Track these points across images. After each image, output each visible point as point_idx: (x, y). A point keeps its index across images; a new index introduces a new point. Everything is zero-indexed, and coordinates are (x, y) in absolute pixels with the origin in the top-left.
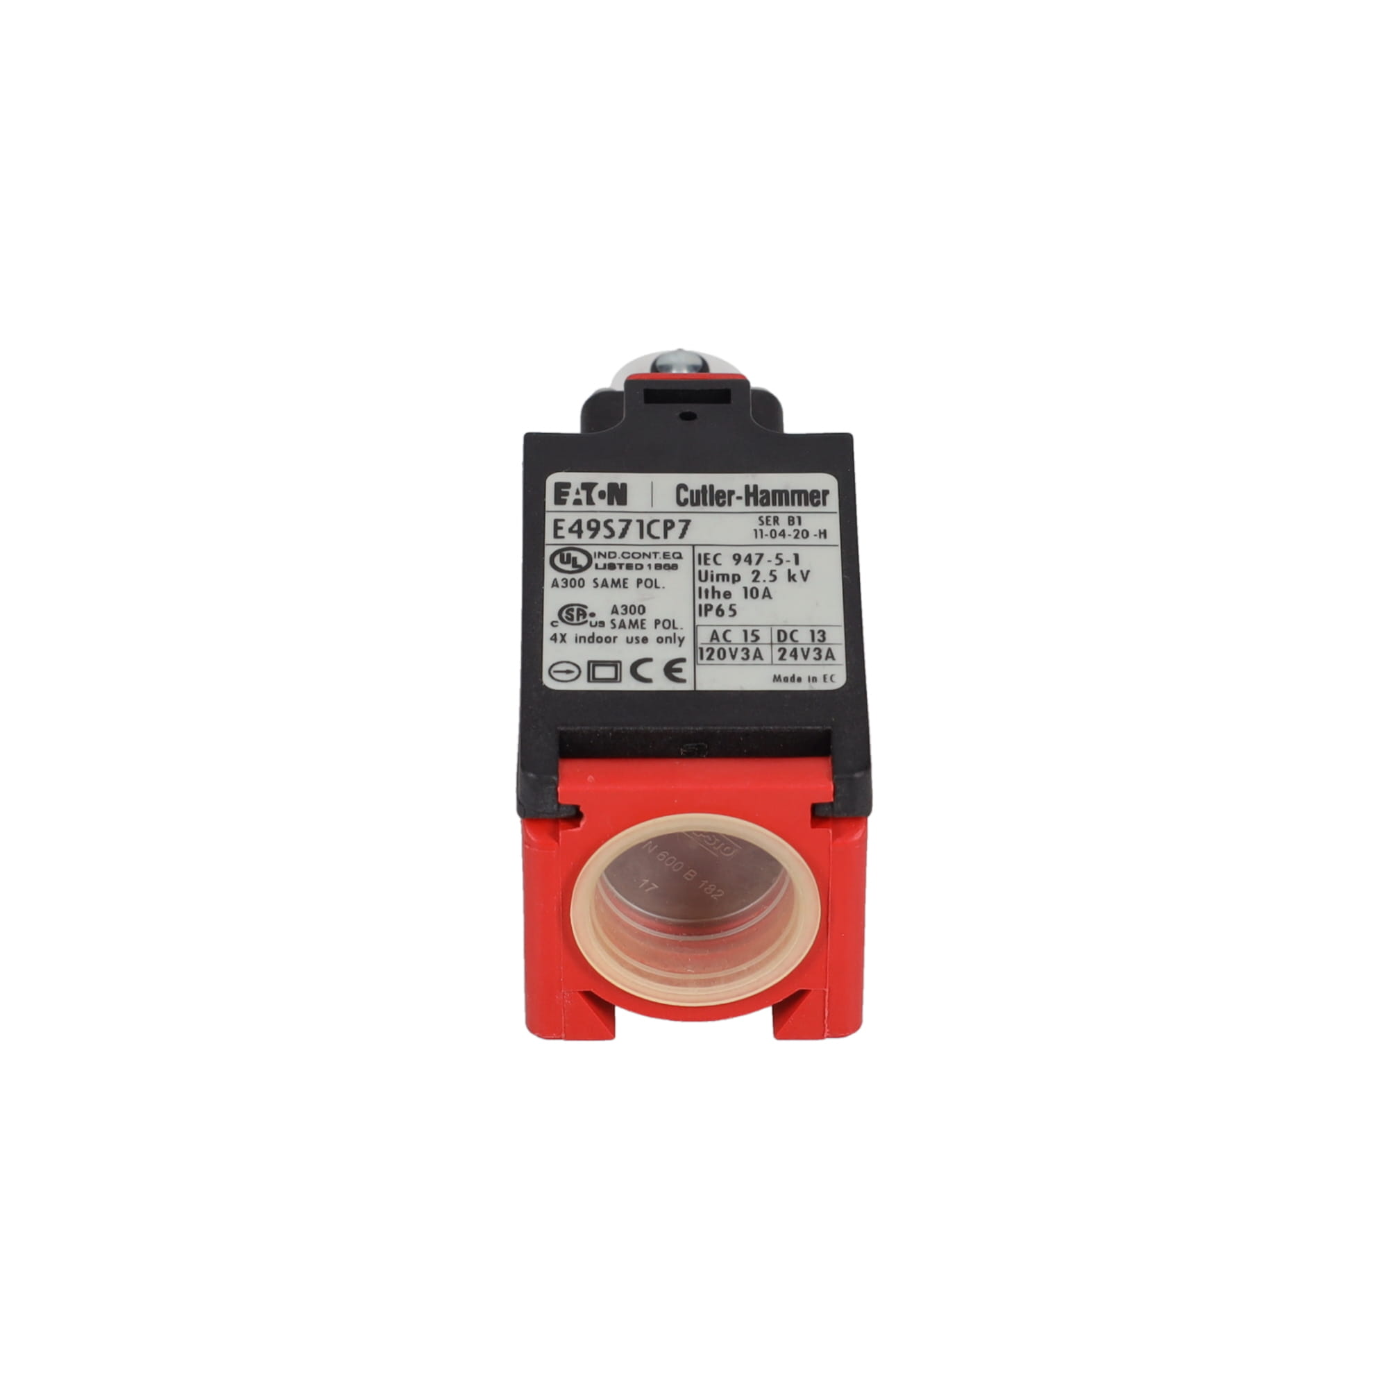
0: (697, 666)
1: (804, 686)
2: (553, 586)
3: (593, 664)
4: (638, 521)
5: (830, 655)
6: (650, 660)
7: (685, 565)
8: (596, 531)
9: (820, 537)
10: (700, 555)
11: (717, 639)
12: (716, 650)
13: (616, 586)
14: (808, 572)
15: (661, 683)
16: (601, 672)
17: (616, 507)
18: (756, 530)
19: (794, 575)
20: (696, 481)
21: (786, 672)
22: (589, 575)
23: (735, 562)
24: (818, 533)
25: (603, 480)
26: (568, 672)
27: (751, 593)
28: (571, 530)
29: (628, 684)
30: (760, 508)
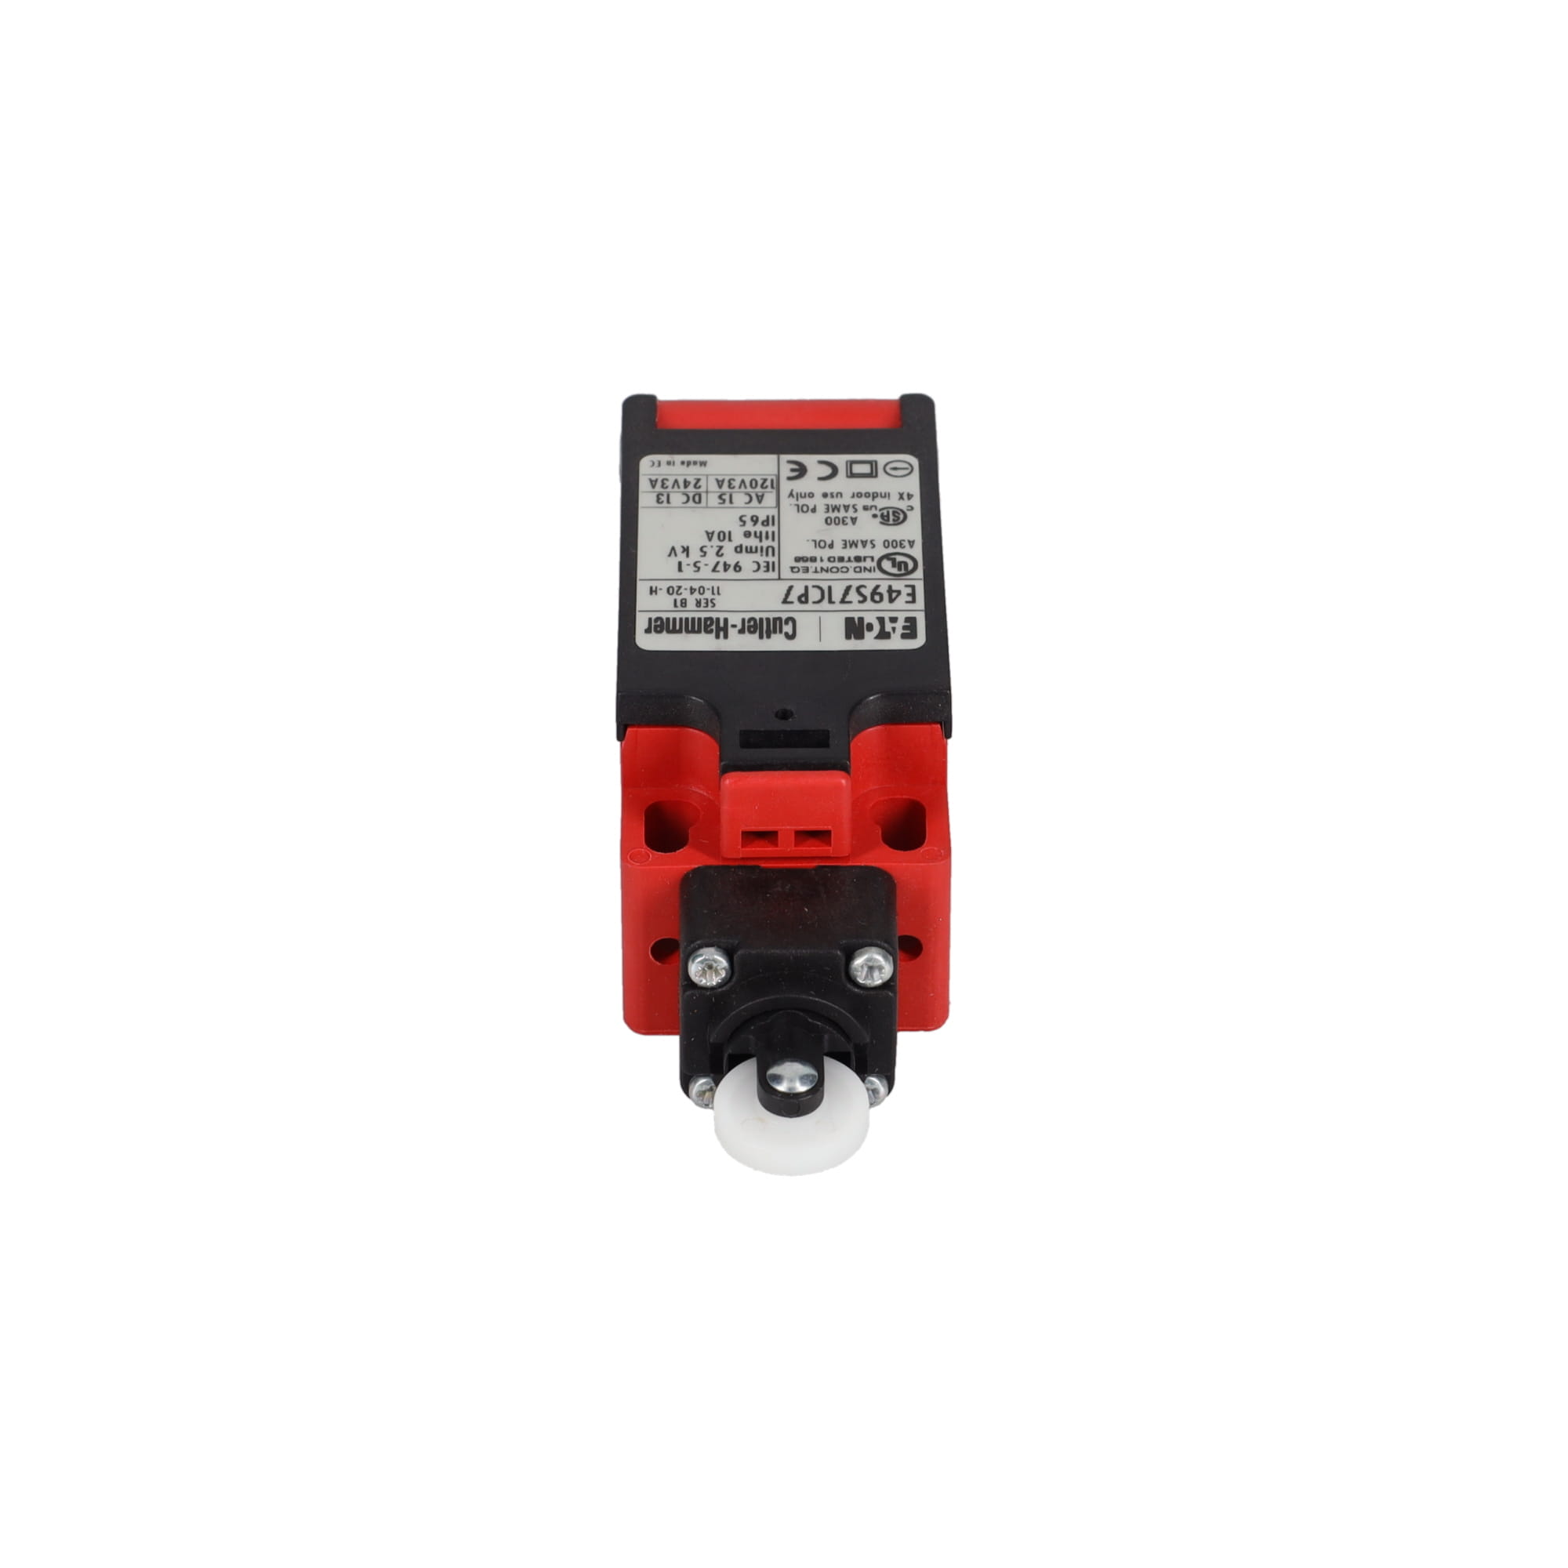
0: (776, 472)
1: (678, 458)
2: (913, 542)
3: (872, 475)
4: (834, 603)
5: (653, 483)
6: (821, 479)
7: (787, 561)
8: (875, 592)
9: (656, 588)
10: (773, 570)
11: (757, 496)
12: (757, 488)
13: (853, 542)
14: (670, 555)
15: (810, 460)
16: (866, 469)
17: (856, 615)
18: (719, 594)
19: (683, 552)
20: (777, 643)
21: (695, 470)
22: (879, 551)
23: (739, 564)
24: (658, 591)
25: (869, 642)
26: (895, 469)
27: (724, 536)
28: (899, 592)
29: (840, 460)
30: (714, 615)
